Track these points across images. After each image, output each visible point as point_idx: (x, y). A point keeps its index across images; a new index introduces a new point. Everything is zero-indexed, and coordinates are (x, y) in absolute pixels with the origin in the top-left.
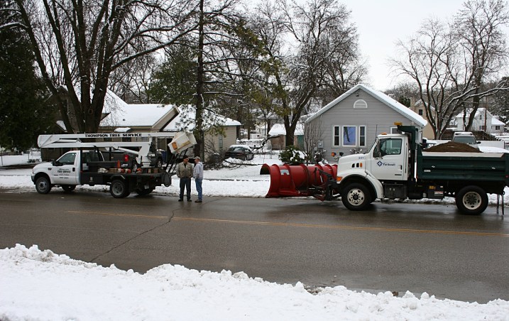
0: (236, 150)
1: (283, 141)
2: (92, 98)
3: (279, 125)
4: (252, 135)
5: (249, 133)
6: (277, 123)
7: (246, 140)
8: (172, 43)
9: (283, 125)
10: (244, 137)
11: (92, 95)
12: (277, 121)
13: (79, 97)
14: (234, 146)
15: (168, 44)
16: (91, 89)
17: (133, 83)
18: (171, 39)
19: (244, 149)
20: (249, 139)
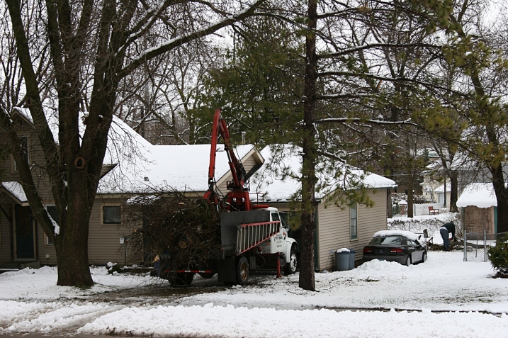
0: (387, 241)
1: (488, 221)
2: (82, 133)
3: (481, 185)
4: (417, 207)
5: (411, 202)
6: (475, 180)
7: (405, 218)
8: (250, 13)
9: (491, 185)
10: (398, 210)
11: (82, 128)
12: (474, 176)
13: (55, 132)
14: (382, 233)
15: (240, 17)
16: (81, 114)
17: (161, 99)
18: (247, 7)
19: (403, 240)
20: (410, 215)
